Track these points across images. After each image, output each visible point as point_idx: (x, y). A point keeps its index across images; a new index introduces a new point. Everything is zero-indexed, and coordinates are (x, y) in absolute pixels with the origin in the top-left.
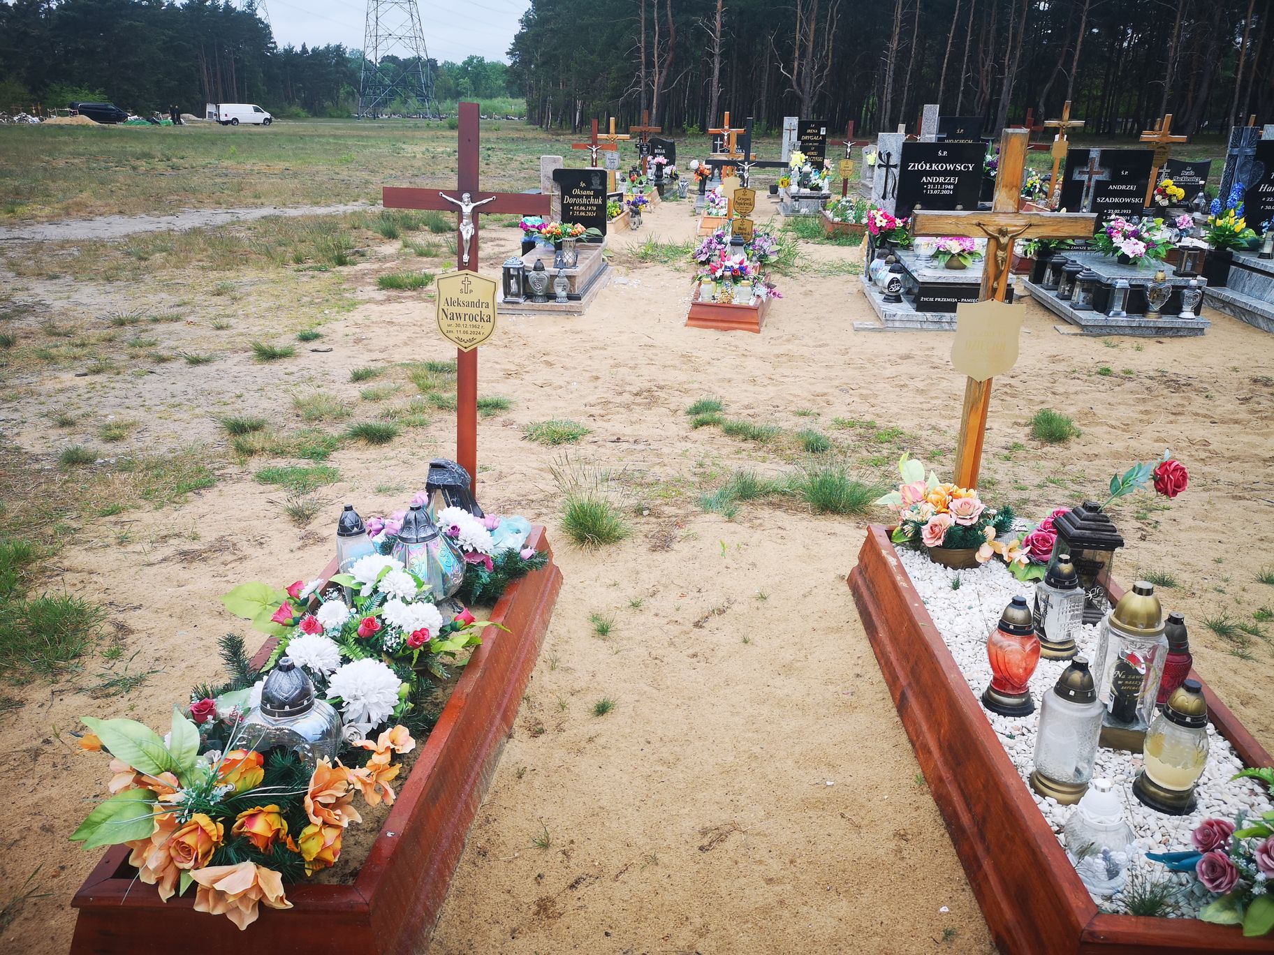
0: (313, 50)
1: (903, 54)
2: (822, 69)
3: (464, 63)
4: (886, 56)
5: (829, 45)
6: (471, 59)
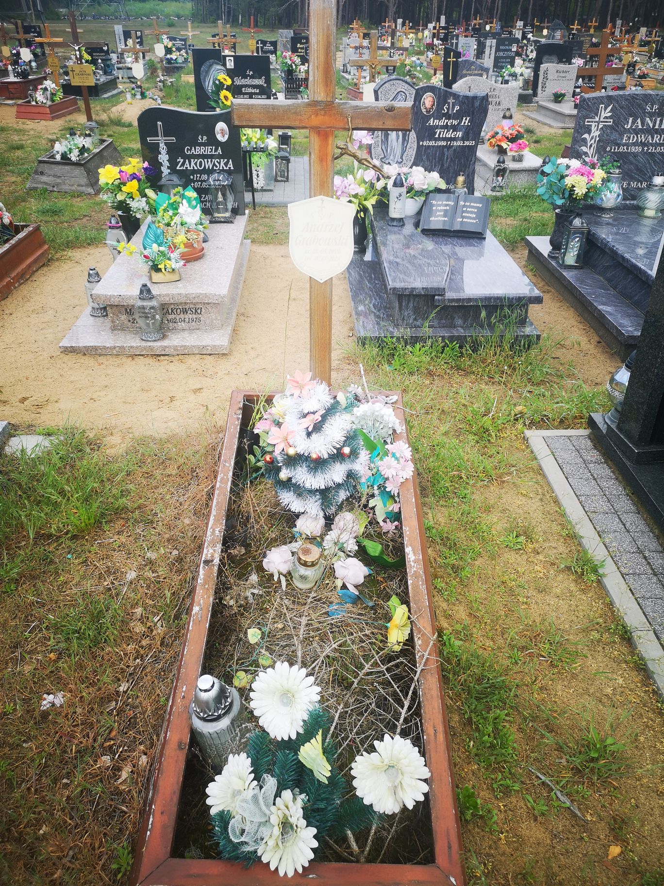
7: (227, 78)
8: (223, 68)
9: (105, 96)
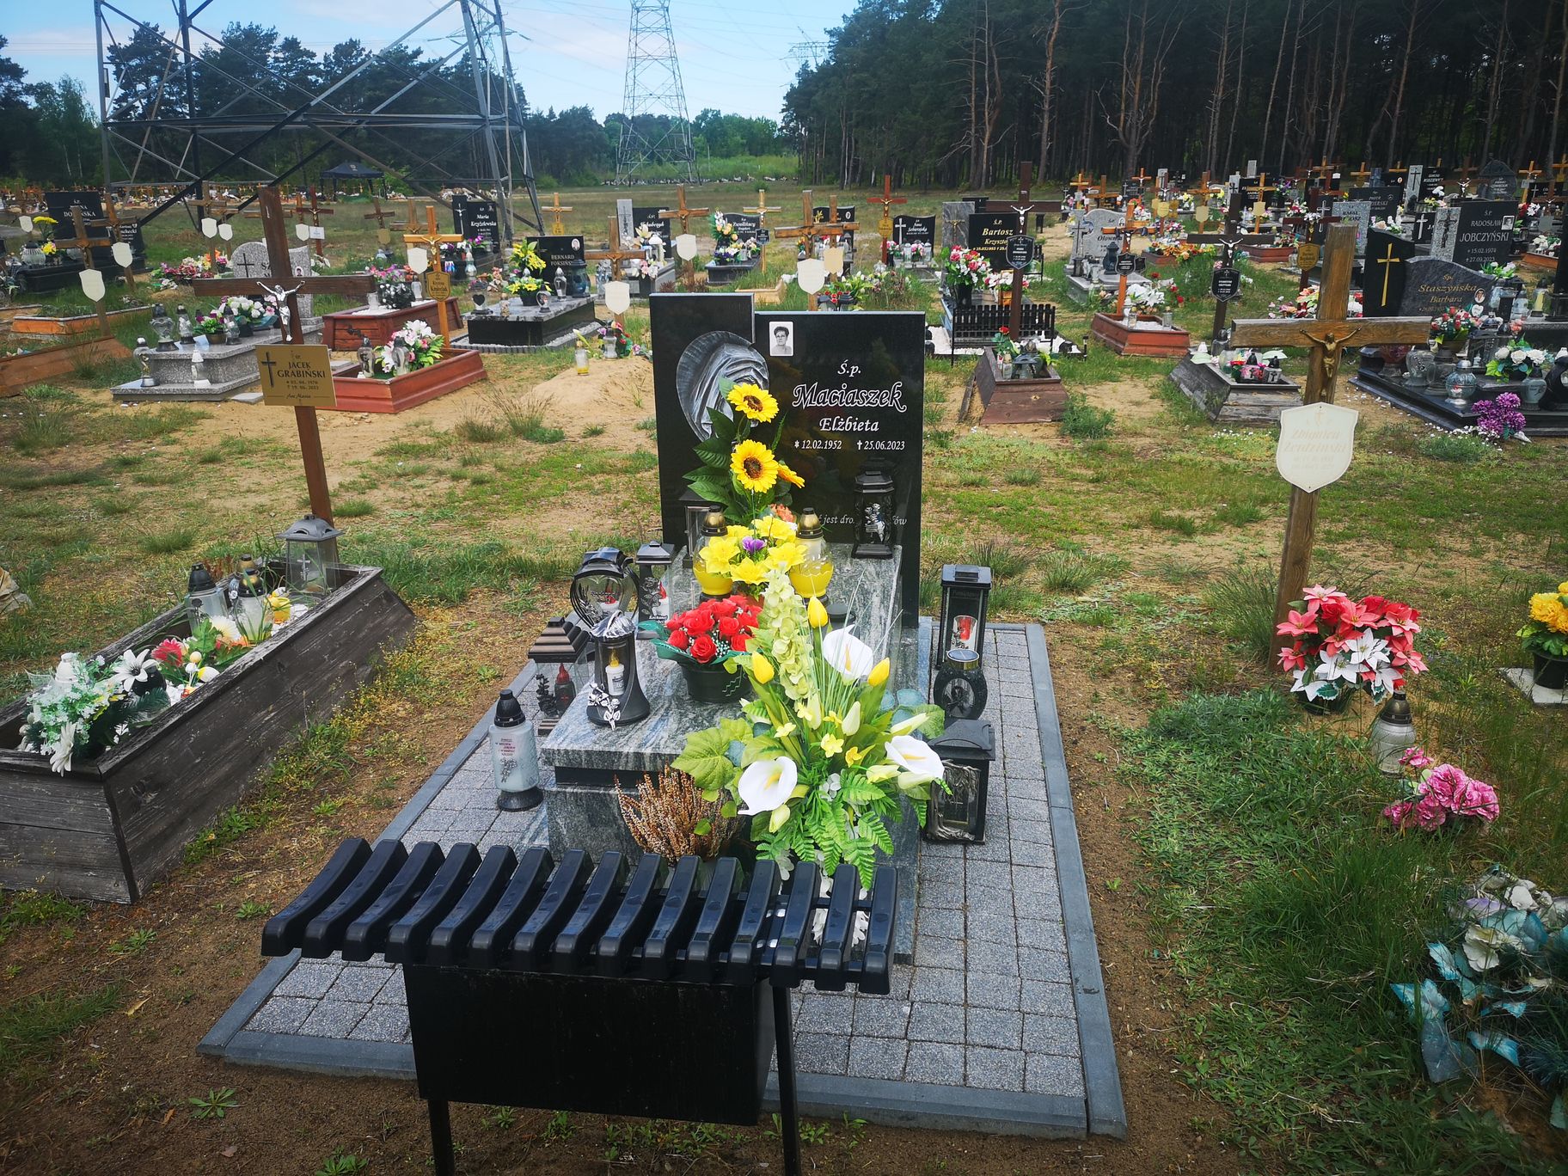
0: (561, 114)
1: (1228, 102)
2: (1147, 118)
3: (697, 118)
4: (1211, 106)
5: (1154, 95)
6: (706, 112)
7: (763, 395)
8: (755, 356)
9: (557, 342)
